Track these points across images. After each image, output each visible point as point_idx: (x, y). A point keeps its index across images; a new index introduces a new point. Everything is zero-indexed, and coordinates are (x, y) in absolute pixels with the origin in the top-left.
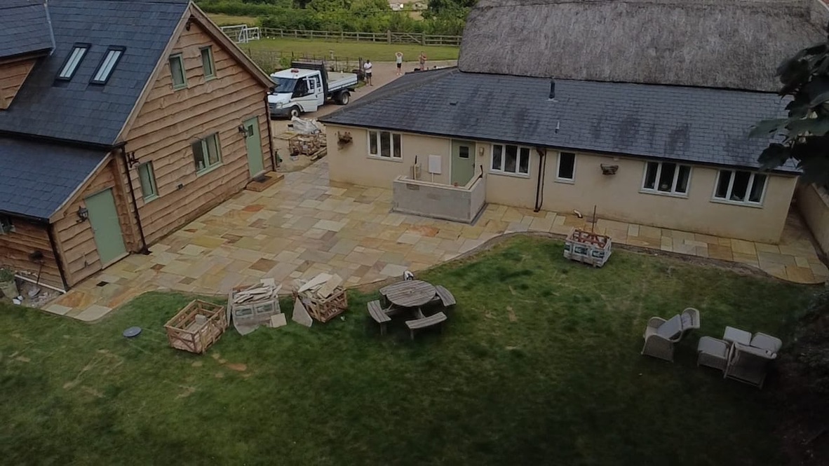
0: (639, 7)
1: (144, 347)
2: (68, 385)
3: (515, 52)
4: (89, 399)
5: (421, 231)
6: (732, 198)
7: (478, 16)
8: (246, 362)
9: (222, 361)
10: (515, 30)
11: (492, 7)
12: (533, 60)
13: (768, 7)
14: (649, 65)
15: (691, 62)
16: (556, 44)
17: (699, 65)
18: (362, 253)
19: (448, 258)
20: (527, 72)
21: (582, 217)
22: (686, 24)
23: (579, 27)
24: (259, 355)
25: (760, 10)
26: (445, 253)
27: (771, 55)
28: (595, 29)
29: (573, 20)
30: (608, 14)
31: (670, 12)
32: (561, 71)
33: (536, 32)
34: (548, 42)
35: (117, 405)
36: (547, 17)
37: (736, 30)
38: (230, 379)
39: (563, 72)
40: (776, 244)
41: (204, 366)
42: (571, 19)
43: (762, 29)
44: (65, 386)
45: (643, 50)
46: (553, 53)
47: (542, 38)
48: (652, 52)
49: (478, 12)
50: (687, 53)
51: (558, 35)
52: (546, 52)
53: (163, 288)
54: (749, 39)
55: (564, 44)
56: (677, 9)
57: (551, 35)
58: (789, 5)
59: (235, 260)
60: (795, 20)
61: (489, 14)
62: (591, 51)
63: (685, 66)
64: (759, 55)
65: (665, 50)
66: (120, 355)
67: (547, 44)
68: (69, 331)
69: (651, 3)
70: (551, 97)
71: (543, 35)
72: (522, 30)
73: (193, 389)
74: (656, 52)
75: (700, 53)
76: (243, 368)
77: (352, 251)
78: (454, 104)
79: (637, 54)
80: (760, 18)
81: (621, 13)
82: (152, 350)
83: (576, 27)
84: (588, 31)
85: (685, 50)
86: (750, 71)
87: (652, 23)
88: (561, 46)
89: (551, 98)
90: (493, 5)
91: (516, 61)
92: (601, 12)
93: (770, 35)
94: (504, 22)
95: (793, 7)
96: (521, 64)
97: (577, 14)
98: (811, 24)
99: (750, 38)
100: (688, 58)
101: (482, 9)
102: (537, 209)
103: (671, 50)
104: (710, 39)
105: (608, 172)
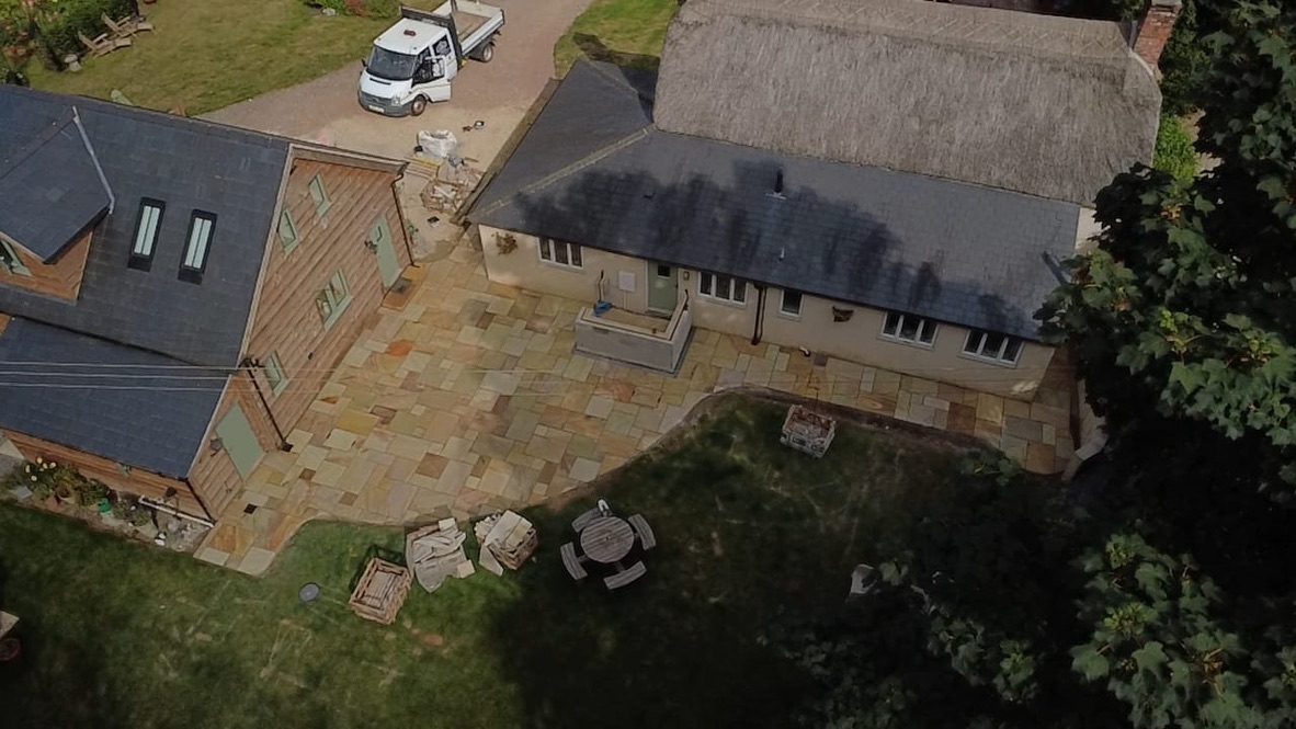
0: (904, 47)
1: (328, 613)
2: (265, 673)
3: (733, 107)
4: (291, 691)
5: (612, 391)
6: (983, 353)
7: (682, 36)
8: (441, 631)
9: (416, 631)
10: (733, 69)
11: (701, 24)
12: (756, 122)
13: (1074, 62)
14: (907, 145)
15: (962, 145)
16: (788, 97)
17: (973, 151)
18: (545, 437)
19: (647, 444)
20: (748, 140)
21: (808, 356)
22: (964, 82)
23: (821, 73)
24: (452, 620)
25: (1062, 67)
26: (644, 435)
27: (1064, 144)
28: (842, 77)
29: (814, 60)
30: (862, 54)
31: (944, 59)
32: (793, 141)
33: (761, 74)
34: (777, 92)
35: (323, 697)
36: (778, 50)
37: (1026, 100)
38: (428, 657)
39: (796, 143)
40: (1028, 402)
41: (398, 639)
42: (810, 57)
43: (1059, 101)
44: (262, 675)
45: (902, 120)
46: (784, 113)
47: (770, 87)
48: (915, 125)
49: (681, 30)
50: (961, 130)
51: (791, 82)
52: (774, 109)
53: (323, 513)
54: (1040, 116)
55: (799, 98)
56: (955, 55)
57: (781, 81)
58: (1099, 62)
59: (397, 457)
60: (1105, 87)
61: (697, 35)
62: (835, 114)
63: (955, 149)
64: (1049, 142)
65: (930, 123)
66: (305, 626)
67: (776, 97)
68: (239, 592)
69: (922, 41)
70: (778, 190)
71: (771, 81)
72: (742, 70)
73: (394, 673)
74: (920, 125)
75: (975, 132)
76: (439, 640)
77: (533, 435)
78: (650, 197)
79: (895, 126)
80: (1060, 80)
81: (879, 54)
82: (337, 617)
83: (817, 73)
84: (832, 80)
85: (958, 124)
86: (1035, 166)
87: (919, 74)
88: (795, 102)
89: (778, 192)
90: (704, 20)
91: (735, 120)
92: (853, 49)
93: (1067, 112)
94: (718, 54)
95: (1105, 66)
96: (739, 126)
97: (819, 49)
98: (1122, 96)
99: (1043, 115)
100: (959, 137)
101: (687, 26)
102: (755, 341)
103: (939, 123)
104: (991, 111)
105: (841, 317)
